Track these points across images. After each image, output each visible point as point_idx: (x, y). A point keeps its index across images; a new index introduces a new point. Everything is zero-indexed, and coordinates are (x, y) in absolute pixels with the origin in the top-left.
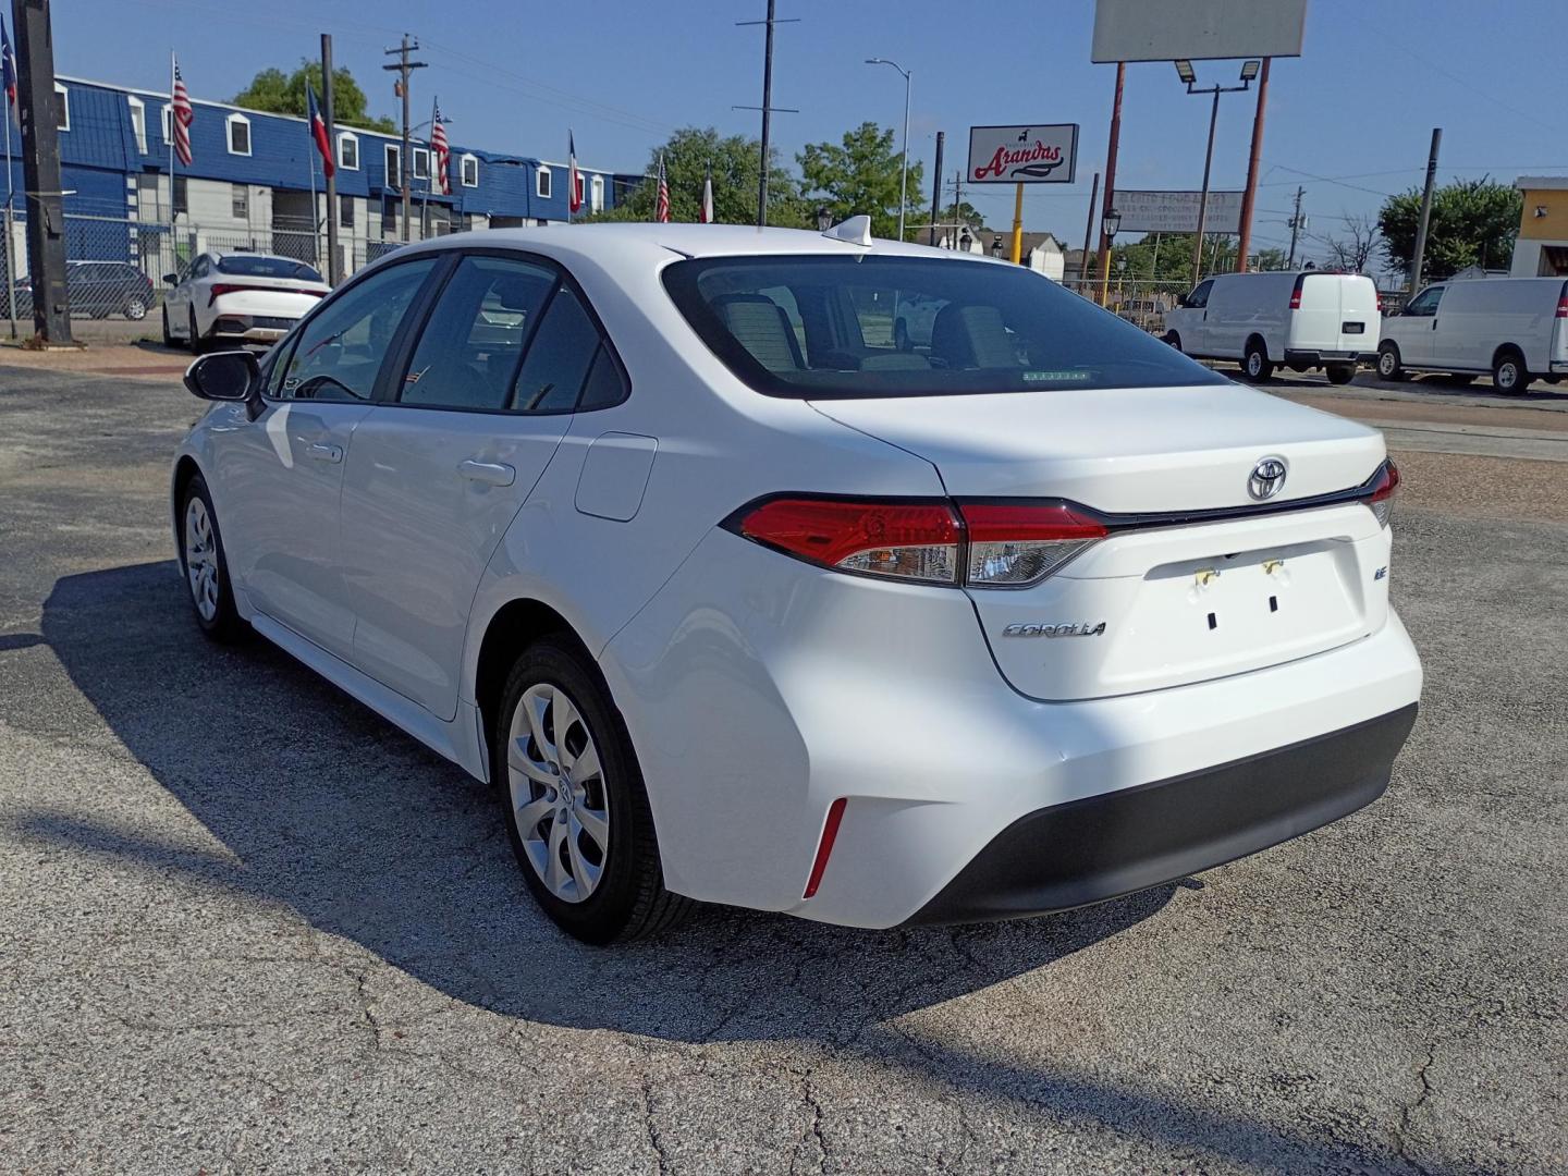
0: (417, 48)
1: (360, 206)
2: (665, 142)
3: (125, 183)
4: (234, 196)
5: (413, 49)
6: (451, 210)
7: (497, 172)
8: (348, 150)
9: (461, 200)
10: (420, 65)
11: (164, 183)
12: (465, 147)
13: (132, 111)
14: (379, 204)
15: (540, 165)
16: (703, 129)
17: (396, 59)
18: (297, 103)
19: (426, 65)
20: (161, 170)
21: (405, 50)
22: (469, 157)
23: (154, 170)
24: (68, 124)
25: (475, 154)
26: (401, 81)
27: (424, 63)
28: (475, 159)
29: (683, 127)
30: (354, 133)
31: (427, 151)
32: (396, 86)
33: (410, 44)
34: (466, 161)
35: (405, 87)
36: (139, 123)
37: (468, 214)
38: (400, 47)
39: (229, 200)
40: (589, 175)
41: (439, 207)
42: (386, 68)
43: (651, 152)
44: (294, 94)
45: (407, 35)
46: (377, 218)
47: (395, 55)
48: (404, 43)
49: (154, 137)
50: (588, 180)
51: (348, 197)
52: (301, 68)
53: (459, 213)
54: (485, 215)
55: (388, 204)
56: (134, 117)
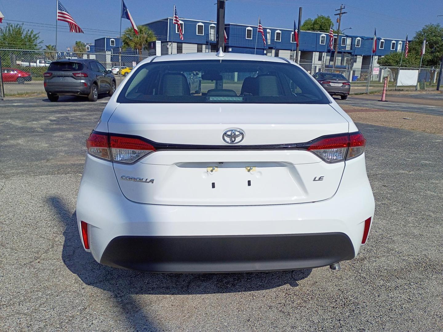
0: (344, 8)
1: (324, 54)
2: (421, 29)
3: (264, 52)
4: (291, 54)
5: (343, 8)
6: (351, 55)
7: (367, 42)
8: (323, 39)
9: (354, 51)
10: (345, 13)
11: (273, 51)
12: (358, 36)
13: (267, 33)
14: (329, 54)
15: (381, 39)
16: (435, 24)
17: (338, 12)
18: (314, 27)
19: (347, 13)
20: (273, 48)
21: (341, 9)
22: (359, 38)
23: (271, 48)
24: (252, 38)
25: (360, 37)
26: (339, 18)
27: (346, 12)
28: (360, 39)
29: (428, 24)
30: (325, 34)
31: (346, 38)
32: (337, 20)
33: (343, 7)
34: (357, 40)
35: (340, 19)
36: (269, 36)
37: (356, 55)
38: (340, 8)
39: (289, 55)
40: (397, 41)
41: (347, 54)
42: (335, 15)
43: (415, 33)
44: (314, 25)
45: (342, 5)
46: (329, 58)
47: (339, 11)
48: (341, 7)
49: (272, 40)
50: (397, 43)
51: (321, 53)
52: (317, 17)
53: (353, 55)
54: (361, 55)
55: (332, 54)
56: (268, 35)
